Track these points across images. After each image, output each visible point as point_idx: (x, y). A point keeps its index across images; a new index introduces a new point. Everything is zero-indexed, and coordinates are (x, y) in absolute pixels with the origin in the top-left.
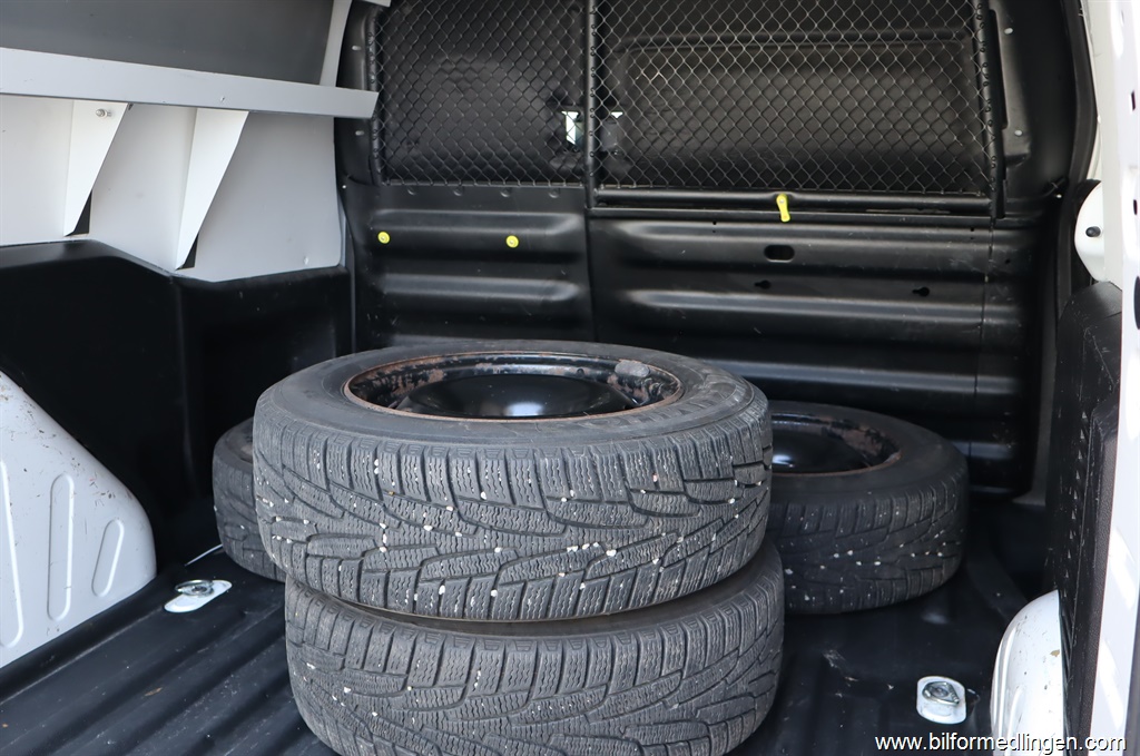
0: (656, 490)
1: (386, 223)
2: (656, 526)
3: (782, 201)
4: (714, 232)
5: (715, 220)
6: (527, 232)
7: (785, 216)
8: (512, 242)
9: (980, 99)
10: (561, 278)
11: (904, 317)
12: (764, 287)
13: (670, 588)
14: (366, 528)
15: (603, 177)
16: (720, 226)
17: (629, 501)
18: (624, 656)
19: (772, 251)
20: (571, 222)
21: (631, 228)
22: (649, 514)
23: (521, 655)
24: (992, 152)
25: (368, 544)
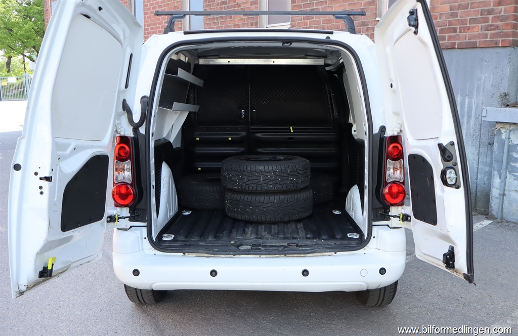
0: (300, 170)
1: (198, 135)
2: (300, 176)
3: (291, 128)
4: (277, 135)
5: (277, 132)
6: (233, 136)
7: (292, 131)
8: (230, 139)
9: (329, 107)
10: (240, 147)
11: (316, 152)
12: (287, 147)
13: (302, 186)
14: (258, 178)
15: (252, 124)
16: (278, 134)
17: (297, 171)
18: (296, 197)
19: (290, 139)
20: (244, 133)
21: (259, 135)
22: (299, 174)
23: (282, 197)
24: (332, 117)
25: (259, 180)
